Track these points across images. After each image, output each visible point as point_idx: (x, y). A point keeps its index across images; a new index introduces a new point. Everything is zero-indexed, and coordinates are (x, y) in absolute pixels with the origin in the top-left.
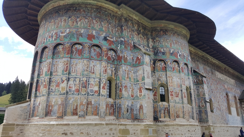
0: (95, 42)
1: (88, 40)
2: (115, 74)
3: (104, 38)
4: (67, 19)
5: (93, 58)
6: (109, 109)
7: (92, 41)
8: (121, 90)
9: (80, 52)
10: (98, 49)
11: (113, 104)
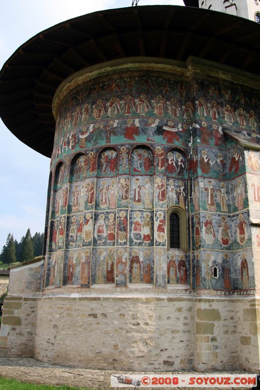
0: (140, 140)
1: (126, 139)
2: (186, 198)
3: (157, 129)
4: (89, 106)
5: (138, 171)
6: (176, 271)
7: (133, 139)
8: (198, 233)
9: (114, 164)
10: (145, 154)
11: (183, 261)
